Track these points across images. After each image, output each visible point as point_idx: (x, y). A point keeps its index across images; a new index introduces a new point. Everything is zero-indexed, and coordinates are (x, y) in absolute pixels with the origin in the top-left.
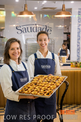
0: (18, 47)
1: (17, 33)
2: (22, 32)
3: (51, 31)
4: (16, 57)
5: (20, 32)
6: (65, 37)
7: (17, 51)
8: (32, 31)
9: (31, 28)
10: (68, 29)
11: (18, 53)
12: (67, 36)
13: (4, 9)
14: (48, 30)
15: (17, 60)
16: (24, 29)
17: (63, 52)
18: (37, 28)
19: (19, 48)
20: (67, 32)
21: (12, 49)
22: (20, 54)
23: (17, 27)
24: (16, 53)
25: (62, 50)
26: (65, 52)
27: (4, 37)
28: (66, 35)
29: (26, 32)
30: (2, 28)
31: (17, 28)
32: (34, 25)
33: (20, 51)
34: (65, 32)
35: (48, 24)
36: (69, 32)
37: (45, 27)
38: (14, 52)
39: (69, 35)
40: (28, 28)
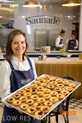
0: (23, 40)
1: (27, 24)
2: (32, 23)
3: (60, 21)
4: (20, 53)
5: (29, 23)
6: (73, 28)
7: (21, 45)
8: (41, 22)
9: (40, 19)
10: (77, 19)
11: (22, 48)
12: (76, 26)
13: (13, 2)
14: (56, 21)
15: (21, 57)
16: (33, 20)
17: (72, 42)
18: (46, 19)
19: (25, 42)
20: (76, 22)
21: (15, 43)
22: (25, 49)
23: (26, 18)
24: (20, 48)
25: (70, 40)
26: (73, 42)
27: (14, 28)
28: (74, 26)
29: (35, 23)
30: (12, 19)
31: (27, 20)
32: (42, 16)
33: (25, 45)
34: (73, 22)
35: (58, 15)
36: (78, 22)
37: (54, 18)
38: (18, 47)
39: (78, 25)
40: (37, 19)
